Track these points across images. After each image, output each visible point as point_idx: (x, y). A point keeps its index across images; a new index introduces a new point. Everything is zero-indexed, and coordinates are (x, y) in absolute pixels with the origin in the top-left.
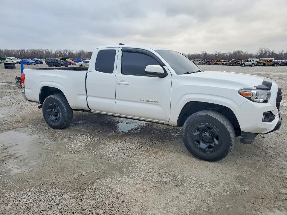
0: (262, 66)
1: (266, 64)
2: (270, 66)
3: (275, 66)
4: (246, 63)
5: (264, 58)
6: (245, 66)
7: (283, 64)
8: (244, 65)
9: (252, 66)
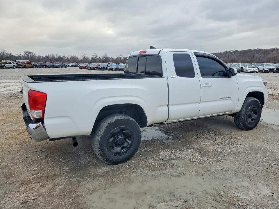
0: (24, 68)
1: (27, 66)
2: (30, 68)
3: (34, 68)
4: (7, 65)
5: (19, 60)
6: (6, 68)
7: (39, 66)
8: (4, 67)
9: (13, 68)
